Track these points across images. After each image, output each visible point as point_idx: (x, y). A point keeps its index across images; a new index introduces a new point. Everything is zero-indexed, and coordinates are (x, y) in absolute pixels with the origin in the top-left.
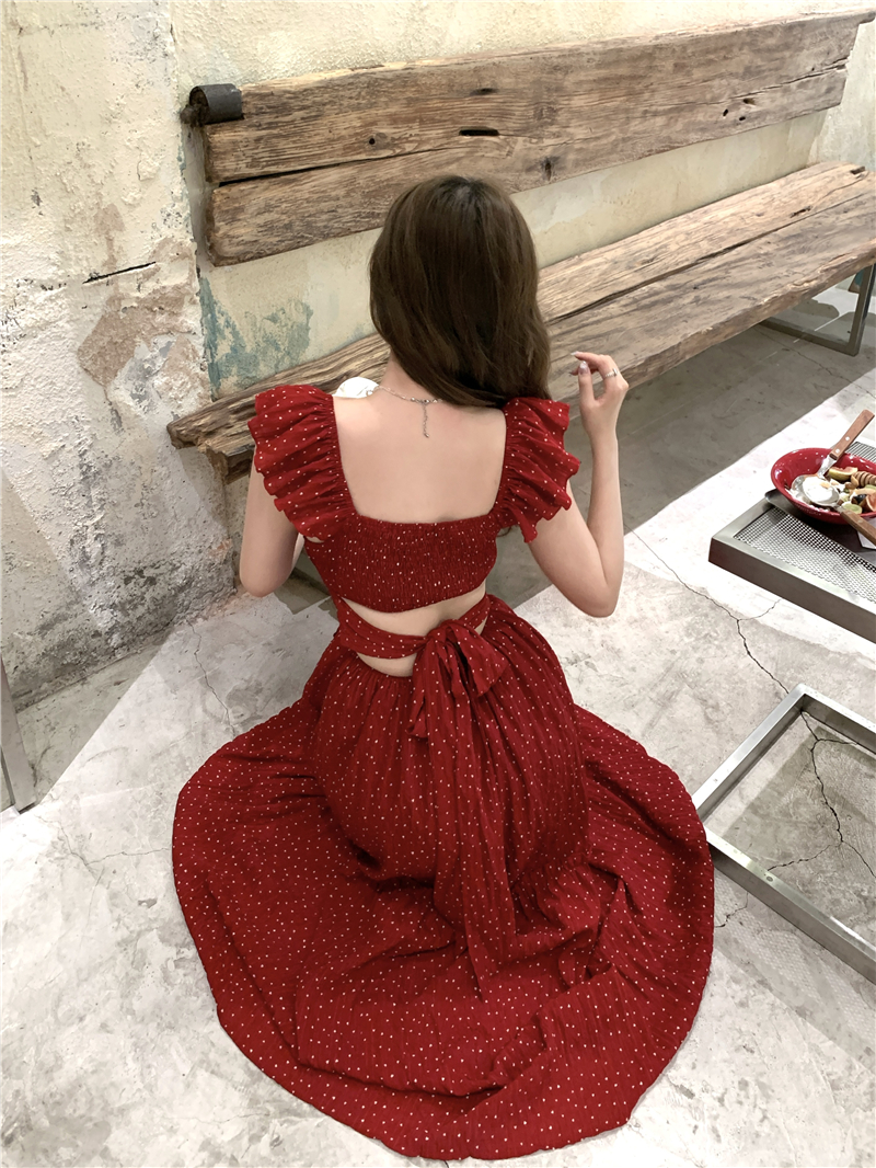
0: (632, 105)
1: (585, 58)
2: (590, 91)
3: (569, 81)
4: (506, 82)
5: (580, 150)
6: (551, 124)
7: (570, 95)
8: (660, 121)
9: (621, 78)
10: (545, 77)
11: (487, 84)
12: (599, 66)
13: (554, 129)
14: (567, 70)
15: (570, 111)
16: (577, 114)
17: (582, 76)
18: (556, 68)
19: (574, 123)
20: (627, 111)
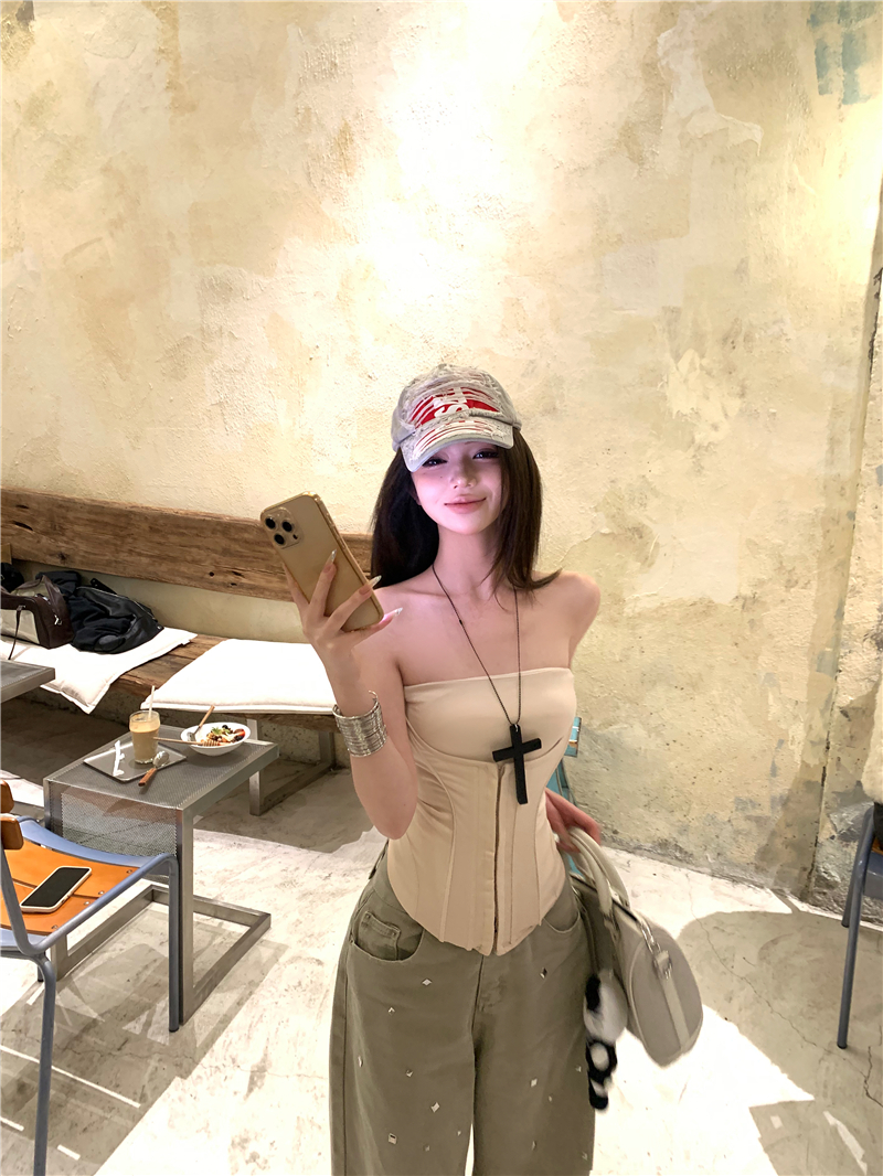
0: (119, 543)
1: (79, 506)
2: (86, 525)
3: (71, 515)
4: (33, 505)
5: (84, 557)
6: (63, 535)
7: (72, 523)
8: (144, 560)
9: (107, 524)
10: (55, 509)
11: (23, 504)
12: (89, 512)
13: (65, 538)
14: (68, 509)
15: (73, 531)
16: (79, 535)
17: (79, 515)
18: (60, 506)
19: (77, 539)
20: (115, 545)
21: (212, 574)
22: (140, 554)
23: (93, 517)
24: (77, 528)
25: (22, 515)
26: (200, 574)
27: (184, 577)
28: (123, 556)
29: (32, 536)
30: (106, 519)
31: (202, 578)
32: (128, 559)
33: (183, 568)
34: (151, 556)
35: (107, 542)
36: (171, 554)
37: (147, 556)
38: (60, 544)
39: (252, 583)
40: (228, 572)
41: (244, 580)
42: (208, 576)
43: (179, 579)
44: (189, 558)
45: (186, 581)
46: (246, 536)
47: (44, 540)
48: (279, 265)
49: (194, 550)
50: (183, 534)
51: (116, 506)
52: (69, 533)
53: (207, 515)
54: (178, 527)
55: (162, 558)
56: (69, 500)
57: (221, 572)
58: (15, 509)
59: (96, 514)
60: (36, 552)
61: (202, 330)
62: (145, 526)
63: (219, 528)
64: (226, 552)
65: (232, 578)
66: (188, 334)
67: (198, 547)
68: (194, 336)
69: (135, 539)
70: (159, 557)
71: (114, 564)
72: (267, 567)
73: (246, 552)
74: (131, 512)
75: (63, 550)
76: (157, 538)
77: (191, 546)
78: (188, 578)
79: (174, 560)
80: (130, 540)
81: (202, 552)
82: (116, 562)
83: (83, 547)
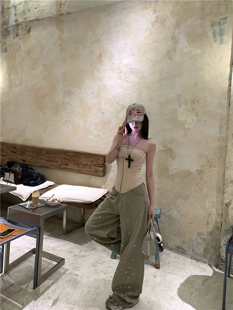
21: (60, 165)
22: (43, 160)
23: (32, 150)
24: (28, 153)
25: (15, 150)
26: (57, 165)
27: (53, 166)
28: (39, 160)
29: (17, 155)
30: (35, 151)
31: (58, 166)
32: (40, 161)
33: (53, 164)
34: (46, 160)
35: (35, 157)
36: (51, 159)
37: (45, 160)
38: (24, 157)
39: (70, 168)
40: (65, 164)
41: (68, 167)
42: (59, 166)
43: (52, 167)
44: (55, 160)
45: (54, 167)
46: (70, 154)
47: (20, 156)
48: (83, 87)
49: (57, 158)
50: (54, 154)
51: (38, 147)
52: (26, 154)
53: (61, 149)
54: (53, 152)
55: (48, 161)
56: (27, 146)
57: (63, 165)
58: (13, 149)
59: (33, 149)
60: (17, 159)
61: (63, 103)
62: (45, 152)
63: (63, 152)
64: (65, 159)
65: (65, 166)
66: (60, 104)
67: (58, 157)
68: (61, 104)
69: (42, 156)
70: (47, 160)
71: (36, 163)
72: (75, 163)
73: (70, 159)
74: (42, 148)
75: (24, 159)
76: (48, 155)
77: (56, 157)
78: (54, 166)
79: (51, 161)
80: (41, 156)
81: (59, 159)
82: (37, 162)
83: (29, 158)
